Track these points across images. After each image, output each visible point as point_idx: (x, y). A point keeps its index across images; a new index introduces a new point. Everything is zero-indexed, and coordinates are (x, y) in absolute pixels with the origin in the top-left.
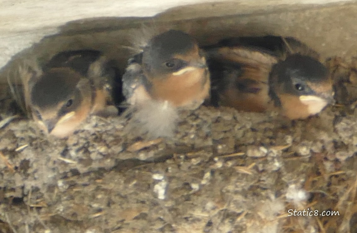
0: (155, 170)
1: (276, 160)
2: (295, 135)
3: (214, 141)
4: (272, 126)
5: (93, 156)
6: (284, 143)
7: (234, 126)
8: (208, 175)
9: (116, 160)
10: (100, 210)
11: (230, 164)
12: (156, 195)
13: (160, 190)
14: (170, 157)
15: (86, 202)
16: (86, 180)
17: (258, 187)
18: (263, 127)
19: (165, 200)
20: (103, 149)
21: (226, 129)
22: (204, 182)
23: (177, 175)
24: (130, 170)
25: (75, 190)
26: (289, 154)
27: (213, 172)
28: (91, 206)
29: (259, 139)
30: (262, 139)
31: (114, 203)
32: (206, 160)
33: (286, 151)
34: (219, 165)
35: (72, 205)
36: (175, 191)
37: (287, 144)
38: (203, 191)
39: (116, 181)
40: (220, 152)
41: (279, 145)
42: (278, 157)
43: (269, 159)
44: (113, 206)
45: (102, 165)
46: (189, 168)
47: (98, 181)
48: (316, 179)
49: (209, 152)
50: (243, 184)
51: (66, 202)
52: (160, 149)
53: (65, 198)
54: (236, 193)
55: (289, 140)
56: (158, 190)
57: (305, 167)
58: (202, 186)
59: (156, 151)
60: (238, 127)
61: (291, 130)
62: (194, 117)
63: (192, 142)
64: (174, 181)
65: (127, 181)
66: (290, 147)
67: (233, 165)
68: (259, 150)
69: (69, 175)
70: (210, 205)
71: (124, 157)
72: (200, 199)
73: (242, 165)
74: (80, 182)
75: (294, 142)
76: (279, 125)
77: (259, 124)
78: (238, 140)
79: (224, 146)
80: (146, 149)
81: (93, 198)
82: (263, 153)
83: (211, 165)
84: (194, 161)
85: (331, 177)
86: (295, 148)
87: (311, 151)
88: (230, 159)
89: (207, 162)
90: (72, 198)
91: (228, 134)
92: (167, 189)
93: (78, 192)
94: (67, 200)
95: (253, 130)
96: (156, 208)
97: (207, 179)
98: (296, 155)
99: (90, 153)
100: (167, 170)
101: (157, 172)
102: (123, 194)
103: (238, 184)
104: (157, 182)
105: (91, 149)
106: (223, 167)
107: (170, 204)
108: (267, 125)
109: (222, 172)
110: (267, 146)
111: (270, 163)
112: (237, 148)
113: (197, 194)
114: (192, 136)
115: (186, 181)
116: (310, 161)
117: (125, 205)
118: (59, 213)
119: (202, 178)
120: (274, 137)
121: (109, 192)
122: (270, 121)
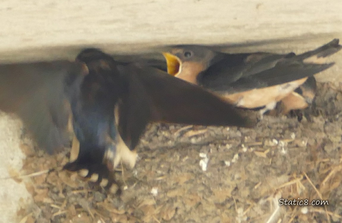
0: (201, 151)
1: (283, 149)
2: (297, 133)
3: (242, 134)
4: (282, 126)
5: (160, 138)
6: (289, 137)
8: (236, 156)
9: (176, 142)
10: (162, 175)
11: (252, 149)
12: (200, 168)
13: (204, 164)
14: (211, 143)
15: (154, 169)
16: (154, 154)
17: (271, 166)
18: (275, 126)
19: (207, 171)
20: (167, 134)
23: (216, 155)
24: (184, 149)
25: (146, 160)
26: (292, 145)
27: (240, 155)
28: (156, 172)
29: (272, 134)
30: (275, 134)
31: (172, 171)
32: (237, 145)
33: (290, 143)
34: (245, 150)
35: (144, 171)
36: (214, 166)
37: (292, 139)
38: (233, 167)
39: (174, 156)
40: (246, 141)
41: (286, 139)
42: (285, 147)
43: (279, 148)
44: (171, 173)
45: (165, 145)
46: (224, 150)
47: (162, 156)
48: (310, 163)
49: (238, 141)
50: (260, 164)
51: (139, 169)
52: (206, 136)
54: (255, 169)
55: (293, 136)
56: (202, 164)
57: (303, 154)
58: (232, 164)
59: (203, 138)
61: (295, 129)
63: (228, 133)
64: (213, 159)
65: (181, 158)
66: (294, 141)
67: (254, 151)
68: (272, 141)
69: (143, 150)
70: (237, 176)
71: (182, 140)
72: (230, 172)
73: (260, 151)
74: (149, 155)
75: (296, 137)
76: (287, 126)
77: (273, 124)
79: (249, 137)
80: (196, 136)
81: (159, 167)
82: (275, 143)
83: (239, 149)
84: (228, 146)
85: (320, 163)
86: (298, 142)
87: (308, 144)
88: (252, 146)
89: (237, 147)
90: (144, 166)
92: (209, 164)
93: (148, 162)
94: (141, 167)
95: (269, 127)
96: (200, 176)
97: (236, 159)
98: (297, 146)
99: (158, 136)
100: (209, 151)
101: (203, 152)
102: (178, 165)
103: (256, 163)
104: (203, 158)
105: (158, 133)
106: (247, 151)
107: (208, 175)
108: (279, 125)
109: (246, 154)
110: (278, 139)
111: (279, 151)
112: (257, 139)
113: (229, 168)
115: (221, 160)
116: (306, 151)
117: (179, 173)
118: (134, 175)
119: (232, 158)
120: (283, 133)
121: (169, 164)
122: (281, 123)
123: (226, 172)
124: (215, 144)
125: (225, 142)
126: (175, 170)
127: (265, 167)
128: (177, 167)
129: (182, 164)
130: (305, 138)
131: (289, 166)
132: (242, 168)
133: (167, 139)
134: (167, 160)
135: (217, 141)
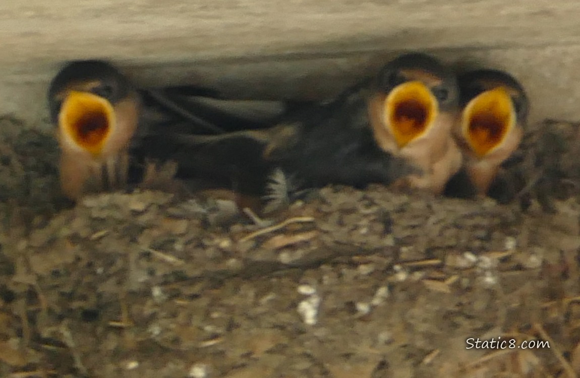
0: (303, 279)
1: (488, 273)
2: (520, 237)
3: (396, 240)
4: (485, 222)
5: (210, 252)
6: (502, 247)
7: (427, 218)
8: (383, 291)
9: (245, 261)
10: (215, 336)
11: (418, 275)
12: (301, 318)
13: (309, 311)
14: (326, 261)
15: (196, 321)
16: (196, 289)
17: (460, 313)
18: (470, 222)
19: (315, 326)
20: (225, 243)
21: (414, 223)
22: (376, 301)
23: (336, 289)
24: (264, 277)
25: (179, 302)
26: (508, 265)
27: (391, 287)
28: (201, 329)
29: (463, 241)
30: (469, 241)
31: (238, 326)
32: (382, 268)
33: (504, 260)
34: (402, 276)
35: (173, 326)
36: (332, 313)
37: (506, 251)
38: (375, 316)
39: (242, 292)
40: (403, 256)
41: (496, 250)
42: (492, 270)
43: (478, 271)
44: (235, 331)
45: (222, 267)
46: (356, 278)
47: (214, 292)
48: (548, 304)
49: (385, 257)
50: (436, 308)
51: (164, 322)
52: (314, 248)
53: (163, 314)
54: (425, 321)
55: (510, 244)
56: (304, 311)
57: (532, 285)
58: (373, 308)
59: (307, 251)
60: (433, 219)
61: (514, 229)
62: (366, 202)
63: (364, 240)
64: (331, 297)
65: (259, 295)
66: (511, 255)
67: (423, 278)
68: (463, 258)
69: (172, 279)
70: (383, 336)
71: (258, 256)
72: (370, 327)
73: (435, 279)
74: (187, 291)
75: (518, 247)
76: (497, 221)
77: (466, 217)
78: (432, 241)
79: (411, 248)
80: (291, 247)
81: (207, 318)
82: (469, 262)
83: (389, 275)
84: (364, 270)
85: (570, 304)
86: (520, 258)
87: (545, 264)
88: (419, 269)
89: (383, 272)
90: (174, 315)
91: (417, 231)
92: (321, 310)
93: (182, 307)
94: (165, 318)
95: (457, 226)
96: (302, 337)
97: (382, 297)
98: (519, 267)
100: (320, 281)
101: (306, 283)
102: (253, 312)
103: (428, 306)
104: (305, 297)
105: (206, 242)
106: (408, 279)
107: (321, 333)
108: (478, 220)
109: (405, 287)
110: (477, 252)
111: (479, 279)
112: (430, 253)
113: (364, 319)
114: (364, 231)
115: (349, 300)
116: (541, 277)
117: (254, 331)
118: (152, 336)
119: (373, 295)
120: (488, 238)
121: (231, 309)
122: (483, 215)
123: (359, 326)
124: (335, 264)
125: (356, 258)
126: (245, 324)
127: (448, 315)
128: (250, 318)
129: (259, 310)
130: (537, 249)
131: (502, 313)
132: (395, 319)
133: (225, 254)
134: (226, 301)
135: (339, 259)
